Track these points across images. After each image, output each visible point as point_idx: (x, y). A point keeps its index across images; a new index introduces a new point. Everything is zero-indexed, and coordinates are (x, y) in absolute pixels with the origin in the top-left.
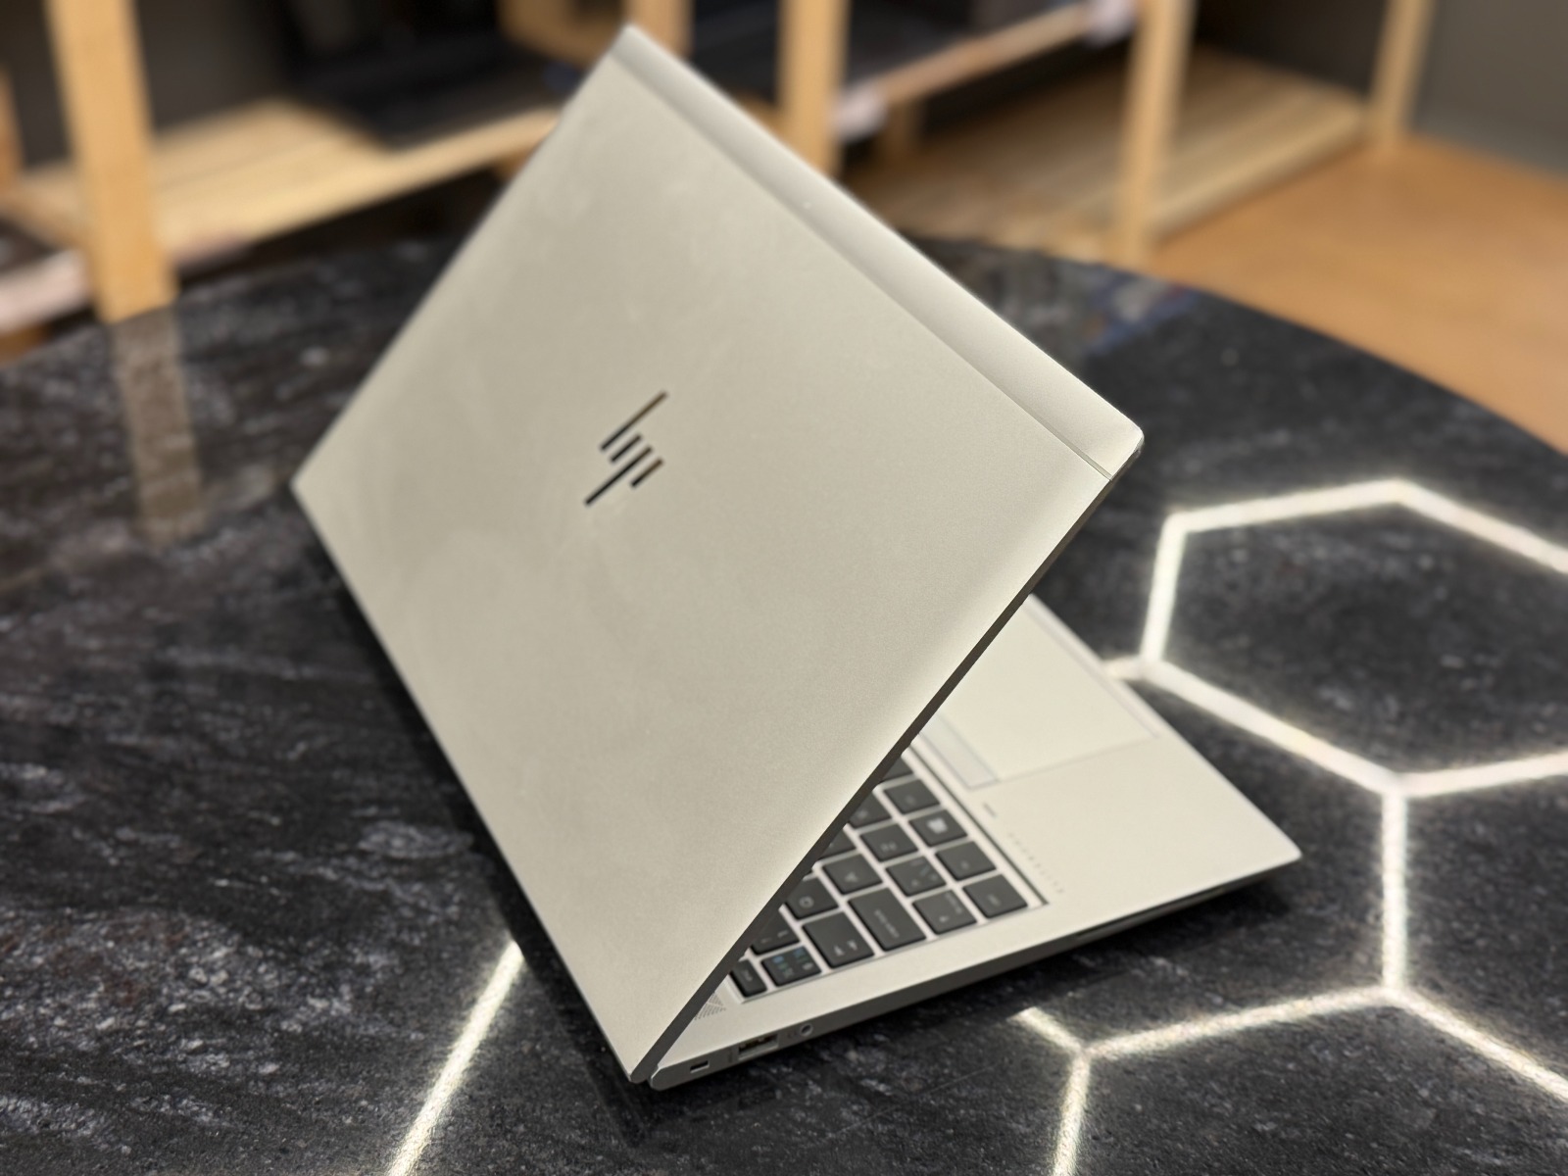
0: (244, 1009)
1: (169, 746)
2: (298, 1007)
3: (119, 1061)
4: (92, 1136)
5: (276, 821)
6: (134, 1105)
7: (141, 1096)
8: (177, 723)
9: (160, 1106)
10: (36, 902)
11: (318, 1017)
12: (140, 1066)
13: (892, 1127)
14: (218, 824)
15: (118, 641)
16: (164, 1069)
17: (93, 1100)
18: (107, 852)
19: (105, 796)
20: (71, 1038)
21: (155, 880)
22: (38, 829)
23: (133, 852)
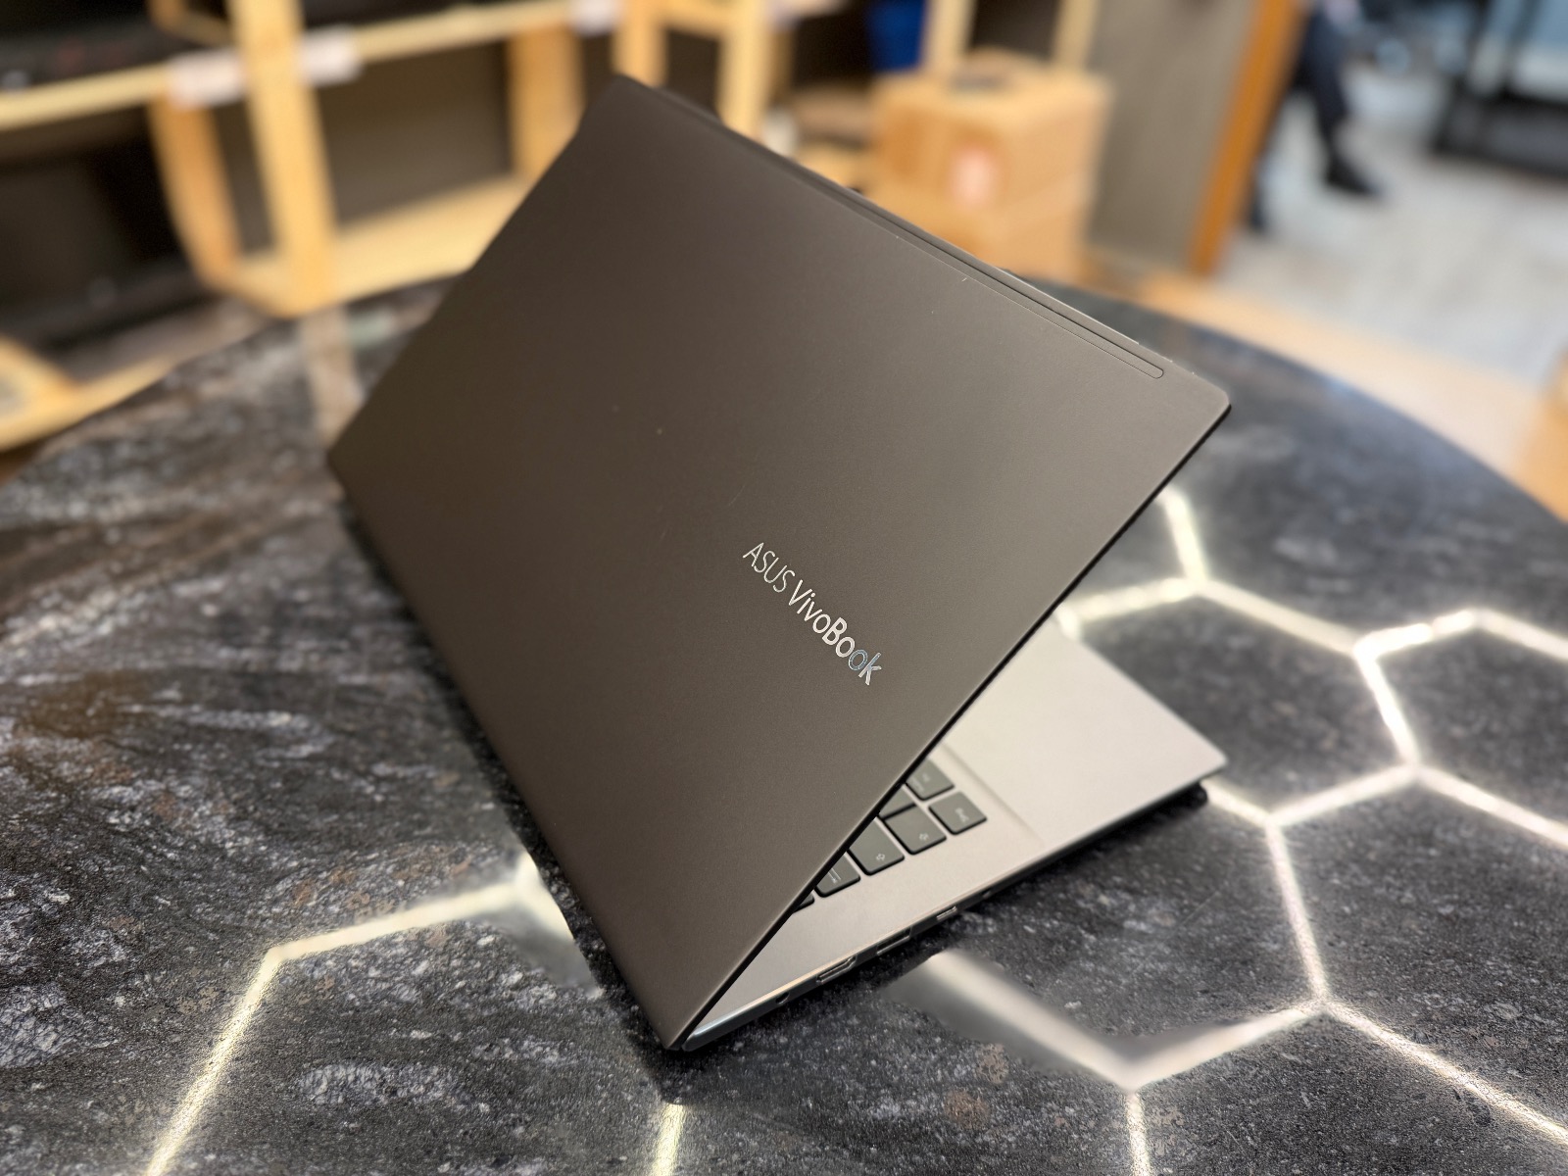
1: (397, 682)
3: (449, 1008)
4: (445, 1096)
6: (477, 1055)
7: (481, 1044)
8: (398, 660)
9: (501, 1053)
10: (315, 848)
12: (469, 1010)
15: (322, 592)
16: (494, 1010)
17: (433, 1056)
18: (370, 789)
19: (351, 734)
20: (390, 989)
21: (424, 812)
22: (296, 773)
23: (394, 787)
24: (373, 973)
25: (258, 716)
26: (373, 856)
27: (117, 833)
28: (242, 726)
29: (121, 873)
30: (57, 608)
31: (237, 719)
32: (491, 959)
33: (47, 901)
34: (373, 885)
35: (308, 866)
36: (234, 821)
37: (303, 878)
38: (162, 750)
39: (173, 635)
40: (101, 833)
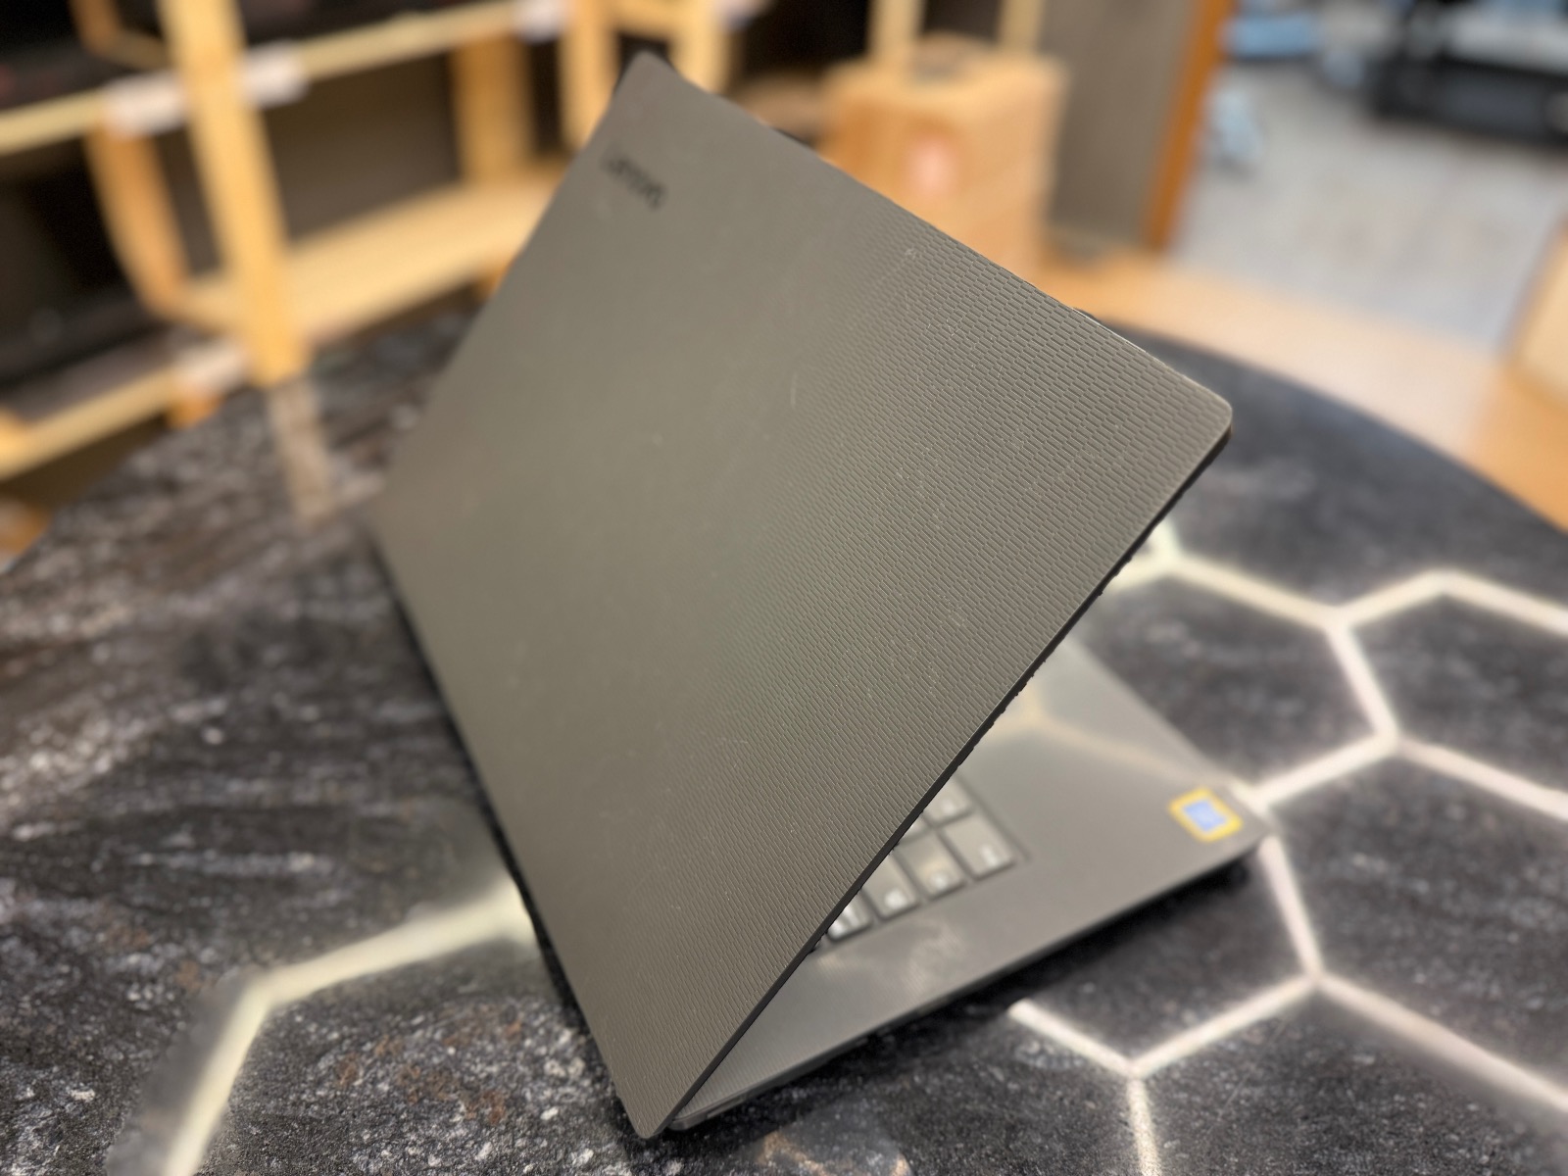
1: (421, 810)
8: (420, 782)
15: (333, 706)
25: (278, 861)
26: (418, 1020)
27: (139, 1012)
28: (262, 874)
29: (147, 1060)
30: (49, 745)
32: (558, 1136)
33: (70, 1099)
34: (422, 1055)
35: (350, 1036)
37: (347, 1052)
38: (178, 908)
39: (179, 768)
40: (121, 1012)
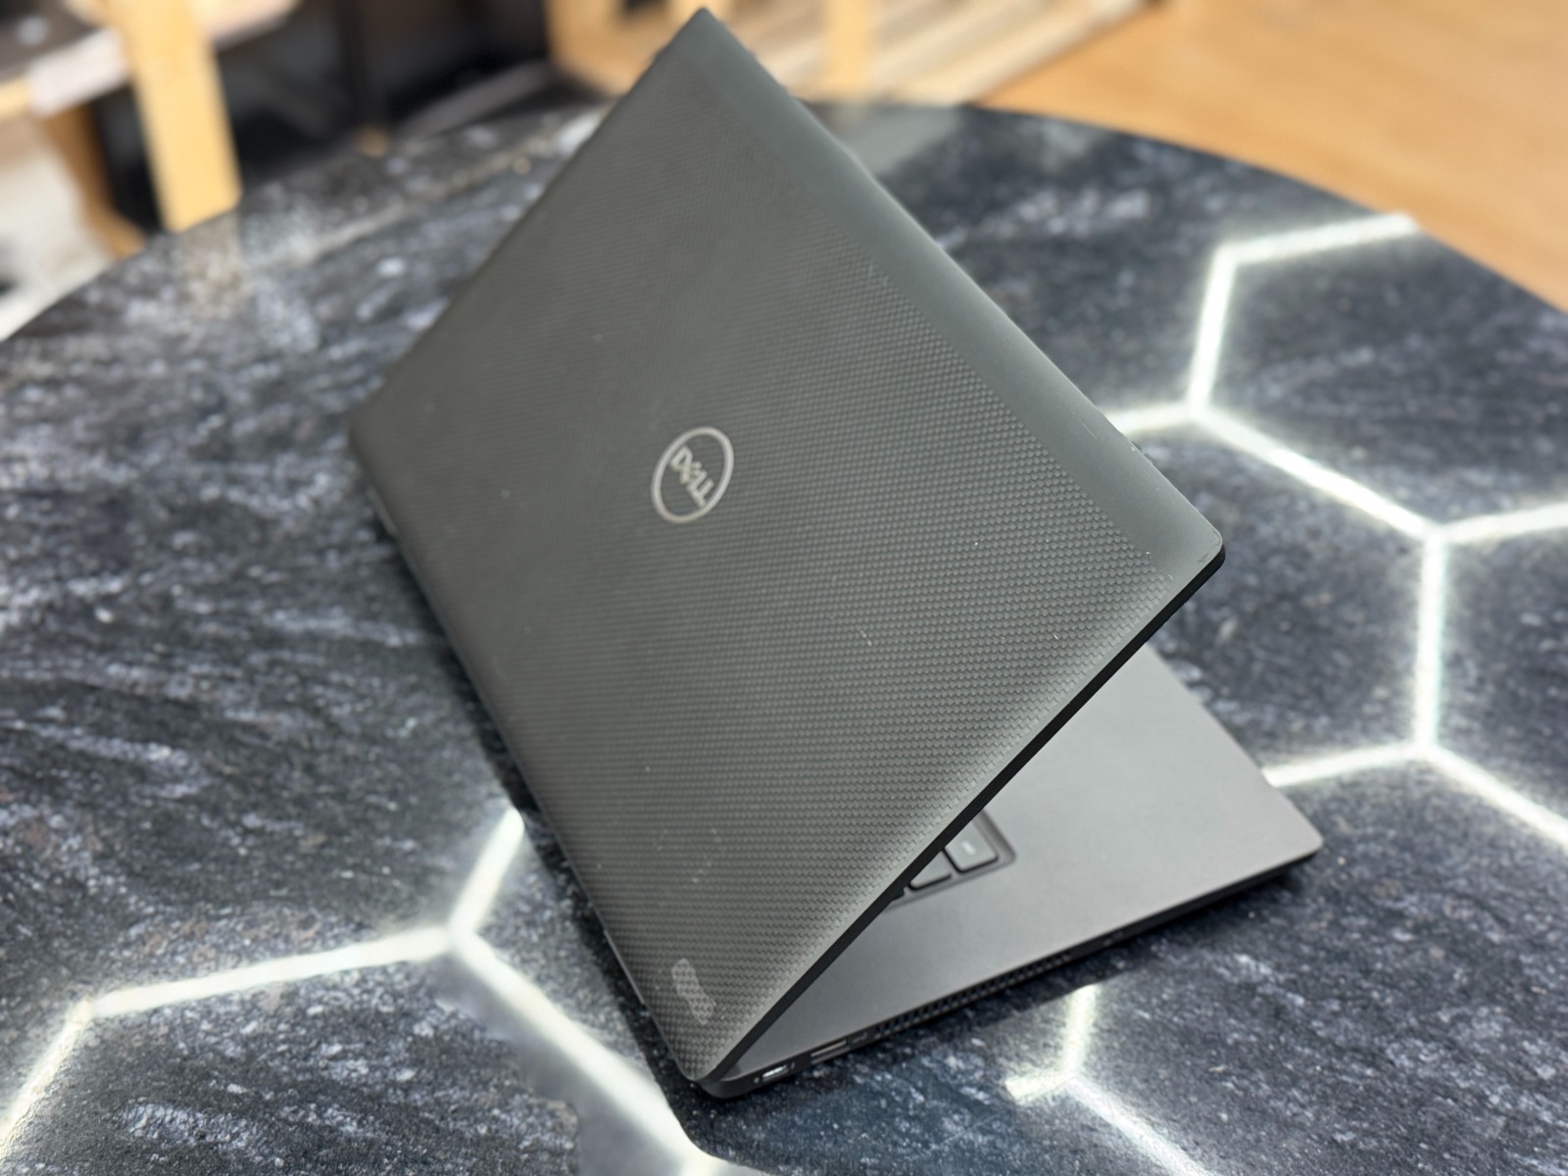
0: (378, 1013)
1: (285, 723)
2: (427, 1010)
3: (267, 1069)
4: (247, 1147)
5: (392, 806)
6: (283, 1115)
7: (289, 1105)
8: (291, 697)
9: (306, 1116)
10: (173, 897)
11: (447, 1021)
12: (285, 1074)
13: (991, 1138)
14: (337, 809)
15: (227, 605)
16: (308, 1076)
17: (246, 1109)
18: (236, 841)
19: (230, 778)
20: (218, 1043)
21: (283, 871)
22: (168, 816)
23: (259, 842)
24: (206, 1026)
25: (139, 747)
26: (226, 911)
28: (121, 757)
31: (116, 747)
32: (316, 1028)
34: (221, 941)
35: (163, 913)
36: (99, 858)
37: (156, 926)
38: (39, 775)
39: (63, 642)
